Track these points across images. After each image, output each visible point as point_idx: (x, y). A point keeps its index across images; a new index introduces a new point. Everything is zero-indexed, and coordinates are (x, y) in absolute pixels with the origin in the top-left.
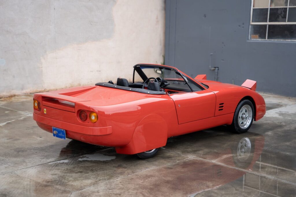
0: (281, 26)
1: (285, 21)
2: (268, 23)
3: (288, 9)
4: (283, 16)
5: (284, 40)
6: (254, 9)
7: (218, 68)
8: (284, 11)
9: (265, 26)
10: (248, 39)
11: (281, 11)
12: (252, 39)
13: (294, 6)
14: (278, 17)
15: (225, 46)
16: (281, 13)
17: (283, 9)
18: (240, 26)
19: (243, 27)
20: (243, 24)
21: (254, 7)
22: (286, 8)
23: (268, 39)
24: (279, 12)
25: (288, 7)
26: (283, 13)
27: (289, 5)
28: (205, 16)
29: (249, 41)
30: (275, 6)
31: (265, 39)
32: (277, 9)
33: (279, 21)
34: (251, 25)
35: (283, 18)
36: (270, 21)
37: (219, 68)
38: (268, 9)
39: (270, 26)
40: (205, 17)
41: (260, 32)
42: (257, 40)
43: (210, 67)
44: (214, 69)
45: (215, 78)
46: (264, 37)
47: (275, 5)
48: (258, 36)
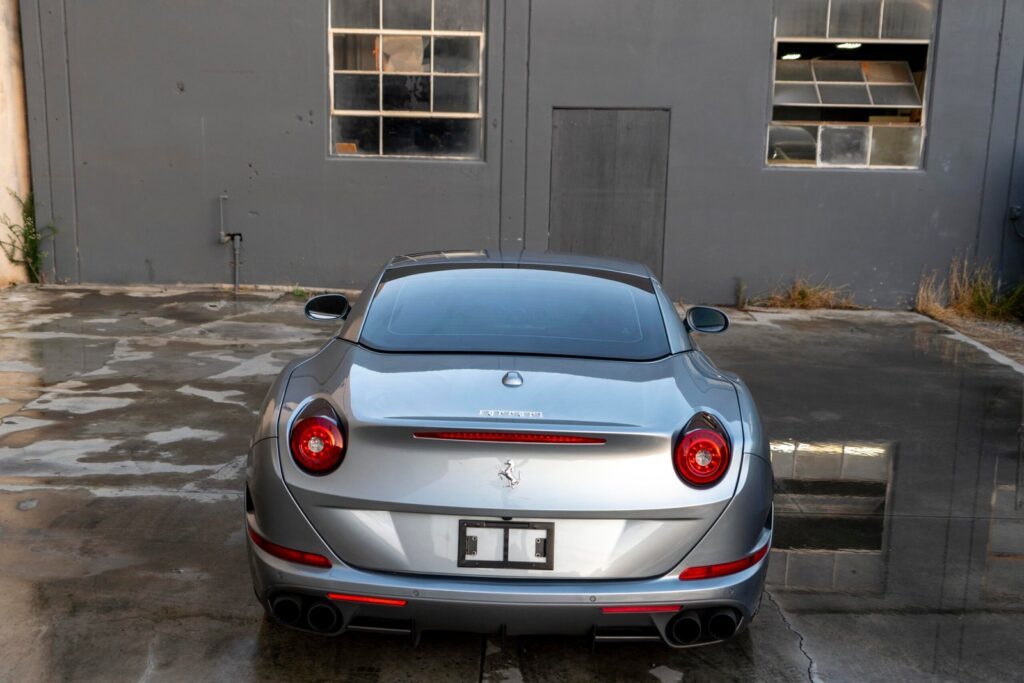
0: (419, 122)
1: (428, 110)
2: (382, 113)
3: (432, 80)
4: (420, 96)
5: (429, 157)
6: (337, 76)
7: (240, 235)
8: (421, 84)
9: (375, 119)
10: (328, 155)
11: (415, 85)
12: (340, 155)
13: (446, 72)
14: (408, 98)
15: (257, 173)
16: (416, 89)
17: (419, 80)
18: (300, 118)
19: (311, 122)
20: (311, 114)
21: (335, 68)
22: (428, 78)
23: (384, 153)
24: (409, 85)
25: (433, 74)
26: (420, 88)
27: (435, 70)
28: (181, 88)
29: (331, 159)
30: (396, 70)
31: (378, 153)
32: (403, 78)
33: (410, 109)
34: (333, 116)
35: (419, 100)
36: (385, 109)
37: (244, 236)
38: (375, 78)
39: (386, 119)
40: (182, 90)
41: (360, 134)
42: (353, 155)
43: (223, 233)
44: (228, 238)
45: (233, 265)
46: (375, 149)
48: (354, 146)
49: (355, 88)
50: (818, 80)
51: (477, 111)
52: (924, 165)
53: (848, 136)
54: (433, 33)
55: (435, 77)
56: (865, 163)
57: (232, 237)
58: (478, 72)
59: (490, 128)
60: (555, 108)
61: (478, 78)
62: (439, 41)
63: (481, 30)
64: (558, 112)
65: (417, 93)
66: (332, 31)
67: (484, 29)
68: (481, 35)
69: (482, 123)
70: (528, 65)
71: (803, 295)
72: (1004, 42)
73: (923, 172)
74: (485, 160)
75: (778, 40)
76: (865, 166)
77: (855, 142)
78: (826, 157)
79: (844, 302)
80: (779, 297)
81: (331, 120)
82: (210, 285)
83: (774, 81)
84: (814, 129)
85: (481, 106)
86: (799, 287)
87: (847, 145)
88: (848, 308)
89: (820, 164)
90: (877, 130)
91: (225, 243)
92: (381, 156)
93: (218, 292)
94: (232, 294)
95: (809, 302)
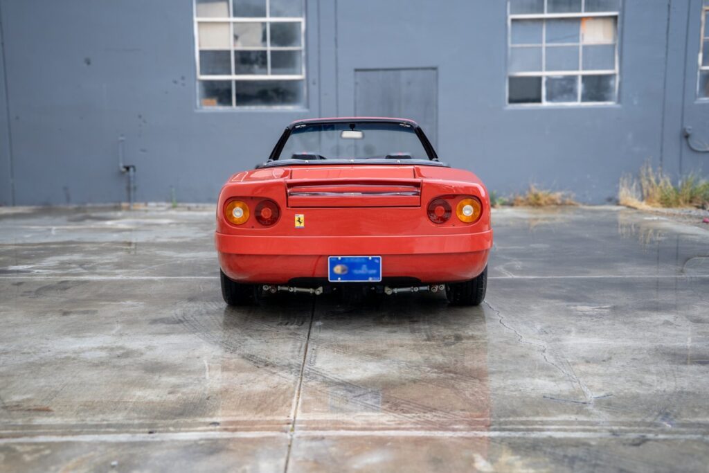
0: (260, 83)
1: (266, 74)
2: (234, 77)
3: (269, 53)
4: (260, 65)
5: (268, 107)
6: (202, 52)
7: (134, 167)
8: (261, 57)
9: (229, 82)
10: (196, 108)
11: (257, 57)
12: (205, 108)
13: (279, 47)
14: (252, 65)
15: (145, 122)
16: (257, 59)
17: (260, 53)
18: (175, 82)
19: (183, 85)
20: (183, 78)
21: (200, 46)
22: (265, 53)
23: (236, 106)
24: (253, 57)
25: (269, 48)
26: (260, 59)
27: (272, 45)
28: (88, 62)
29: (199, 111)
31: (232, 106)
32: (249, 53)
33: (254, 74)
34: (199, 80)
35: (261, 67)
36: (237, 72)
37: (137, 168)
38: (228, 52)
39: (238, 82)
40: (89, 64)
41: (219, 93)
42: (214, 108)
43: (121, 165)
44: (124, 170)
45: (129, 189)
46: (229, 103)
47: (244, 44)
48: (214, 101)
49: (215, 60)
50: (541, 42)
51: (301, 73)
52: (619, 101)
53: (564, 83)
54: (269, 19)
55: (273, 52)
56: (575, 99)
57: (128, 168)
58: (300, 45)
59: (311, 86)
60: (356, 70)
61: (300, 51)
62: (273, 25)
63: (301, 16)
64: (358, 73)
65: (259, 62)
66: (196, 19)
67: (304, 15)
68: (302, 20)
69: (305, 82)
70: (336, 40)
71: (536, 195)
72: (672, 10)
73: (619, 106)
74: (308, 106)
75: (511, 17)
76: (578, 103)
77: (569, 87)
78: (550, 98)
79: (568, 200)
80: (521, 198)
81: (197, 84)
82: (112, 204)
83: (510, 45)
84: (539, 79)
85: (304, 70)
86: (534, 190)
87: (564, 89)
88: (571, 204)
89: (545, 104)
90: (585, 78)
91: (123, 173)
92: (234, 108)
93: (117, 208)
94: (128, 209)
95: (542, 202)
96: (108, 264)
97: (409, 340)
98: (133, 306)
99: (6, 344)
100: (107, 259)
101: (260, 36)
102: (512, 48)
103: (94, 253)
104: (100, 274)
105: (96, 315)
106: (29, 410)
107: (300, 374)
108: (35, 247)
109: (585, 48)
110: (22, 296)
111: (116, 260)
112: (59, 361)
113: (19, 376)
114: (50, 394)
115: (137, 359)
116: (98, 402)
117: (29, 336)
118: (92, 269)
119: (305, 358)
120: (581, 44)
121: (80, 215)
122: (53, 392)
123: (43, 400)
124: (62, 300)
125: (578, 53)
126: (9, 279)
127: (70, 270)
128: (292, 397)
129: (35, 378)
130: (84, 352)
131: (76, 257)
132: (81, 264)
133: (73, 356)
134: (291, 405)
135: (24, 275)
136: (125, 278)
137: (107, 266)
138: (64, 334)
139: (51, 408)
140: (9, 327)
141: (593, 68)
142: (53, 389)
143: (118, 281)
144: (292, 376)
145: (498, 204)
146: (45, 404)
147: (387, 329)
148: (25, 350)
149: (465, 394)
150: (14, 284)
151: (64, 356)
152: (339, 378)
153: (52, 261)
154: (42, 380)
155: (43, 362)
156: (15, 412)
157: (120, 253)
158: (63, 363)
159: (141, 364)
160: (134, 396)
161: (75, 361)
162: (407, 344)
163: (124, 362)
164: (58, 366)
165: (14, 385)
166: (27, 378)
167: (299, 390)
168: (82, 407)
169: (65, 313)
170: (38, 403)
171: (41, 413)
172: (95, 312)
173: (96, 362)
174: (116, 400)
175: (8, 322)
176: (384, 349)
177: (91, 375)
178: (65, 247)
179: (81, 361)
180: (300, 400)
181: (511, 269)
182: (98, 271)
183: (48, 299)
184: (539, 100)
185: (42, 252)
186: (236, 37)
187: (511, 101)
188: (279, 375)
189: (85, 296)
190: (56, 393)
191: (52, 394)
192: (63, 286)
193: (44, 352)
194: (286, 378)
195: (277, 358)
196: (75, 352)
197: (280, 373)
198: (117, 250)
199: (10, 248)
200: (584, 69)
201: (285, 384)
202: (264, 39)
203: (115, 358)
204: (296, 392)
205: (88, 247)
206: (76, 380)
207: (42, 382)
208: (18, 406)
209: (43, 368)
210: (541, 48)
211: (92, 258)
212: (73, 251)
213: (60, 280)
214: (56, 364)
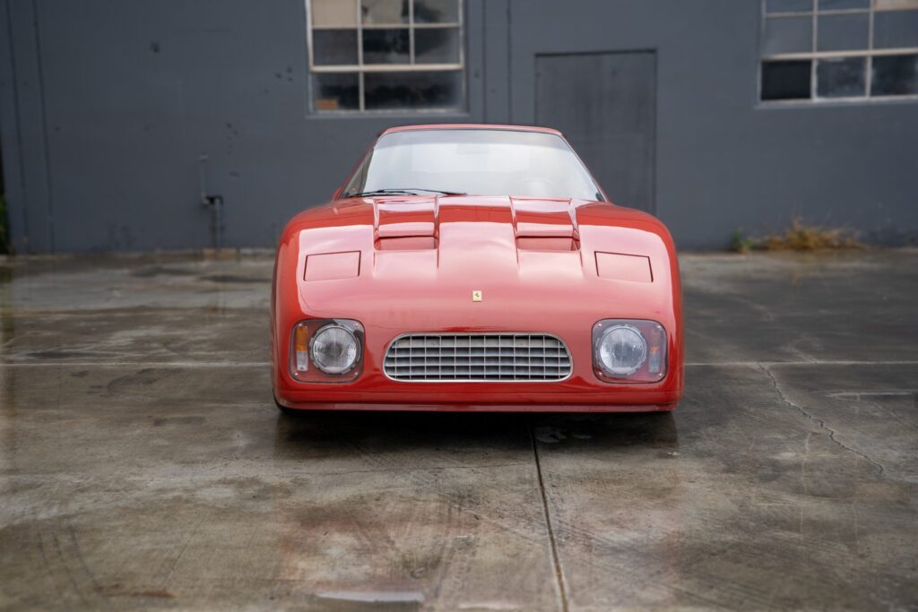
0: (400, 76)
1: (408, 62)
2: (362, 68)
3: (412, 32)
4: (400, 49)
5: (412, 111)
6: (315, 32)
7: (220, 198)
8: (400, 37)
9: (355, 75)
10: (309, 113)
11: (395, 38)
12: (320, 112)
13: (426, 23)
14: (388, 51)
15: (235, 133)
16: (395, 42)
17: (399, 33)
18: (279, 76)
19: (290, 79)
20: (289, 70)
21: (313, 23)
22: (405, 32)
23: (366, 109)
24: (389, 39)
25: (412, 25)
26: (400, 42)
27: (414, 23)
28: (156, 49)
29: (313, 117)
30: (375, 24)
31: (359, 109)
32: (382, 32)
33: (391, 63)
34: (313, 73)
35: (400, 53)
36: (366, 62)
37: (225, 199)
38: (354, 32)
39: (368, 75)
40: (156, 51)
41: (341, 91)
42: (334, 112)
43: (204, 195)
44: (206, 202)
45: (213, 229)
46: (355, 105)
47: (377, 19)
48: (334, 102)
49: (335, 42)
50: (811, 9)
51: (457, 61)
53: (845, 68)
55: (417, 31)
56: (861, 92)
57: (212, 200)
58: (457, 20)
59: (473, 78)
60: (538, 55)
61: (457, 29)
64: (540, 58)
65: (398, 46)
69: (464, 74)
70: (509, 12)
71: (801, 235)
74: (467, 109)
76: (866, 99)
77: (853, 74)
78: (823, 91)
79: (849, 241)
80: (778, 238)
81: (310, 77)
82: (190, 251)
83: (764, 14)
84: (808, 63)
85: (462, 57)
86: (798, 227)
87: (844, 77)
88: (853, 247)
89: (816, 100)
90: (876, 59)
91: (205, 207)
92: (362, 112)
93: (198, 257)
94: (215, 257)
95: (811, 243)
96: (204, 341)
97: (699, 470)
98: (254, 410)
99: (80, 474)
100: (203, 335)
101: (400, 8)
102: (768, 19)
103: (180, 325)
104: (196, 358)
105: (204, 424)
106: (136, 595)
107: (547, 530)
108: (95, 316)
109: (879, 15)
110: (89, 393)
111: (214, 336)
112: (165, 505)
113: (109, 531)
114: (163, 566)
115: (284, 500)
116: (241, 580)
117: (111, 460)
118: (183, 350)
119: (545, 502)
120: (872, 10)
121: (148, 267)
122: (167, 559)
123: (155, 576)
124: (149, 399)
125: (866, 23)
126: (66, 367)
127: (152, 352)
128: (550, 575)
129: (134, 535)
130: (200, 488)
131: (156, 331)
132: (166, 343)
133: (185, 496)
134: (553, 591)
135: (86, 361)
136: (234, 364)
137: (204, 346)
138: (163, 459)
139: (170, 591)
140: (79, 445)
141: (889, 46)
142: (165, 556)
143: (225, 369)
144: (535, 534)
145: (745, 247)
146: (159, 583)
147: (655, 451)
148: (111, 485)
149: (836, 574)
150: (74, 375)
151: (169, 496)
152: (612, 538)
153: (122, 338)
154: (147, 538)
155: (142, 507)
156: (113, 599)
157: (220, 325)
158: (171, 508)
159: (291, 510)
160: (296, 569)
161: (189, 505)
162: (697, 478)
163: (265, 507)
164: (165, 513)
165: (105, 548)
166: (121, 535)
167: (556, 560)
168: (217, 590)
169: (158, 423)
170: (147, 582)
171: (156, 600)
172: (201, 420)
173: (219, 505)
174: (269, 576)
175: (76, 436)
176: (665, 486)
177: (220, 530)
178: (136, 317)
179: (198, 506)
180: (564, 578)
181: (808, 349)
182: (190, 354)
183: (128, 398)
184: (807, 95)
185: (104, 323)
186: (365, 10)
187: (766, 96)
188: (514, 533)
189: (180, 394)
190: (172, 562)
191: (167, 565)
192: (146, 378)
193: (139, 490)
194: (527, 538)
195: (501, 502)
196: (186, 490)
197: (516, 530)
198: (212, 321)
199: (60, 317)
200: (876, 47)
201: (529, 550)
202: (405, 13)
203: (249, 499)
204: (553, 564)
205: (170, 316)
206: (198, 539)
207: (146, 543)
208: (117, 586)
209: (144, 517)
210: (811, 18)
211: (179, 332)
212: (149, 322)
213: (141, 368)
214: (162, 510)
